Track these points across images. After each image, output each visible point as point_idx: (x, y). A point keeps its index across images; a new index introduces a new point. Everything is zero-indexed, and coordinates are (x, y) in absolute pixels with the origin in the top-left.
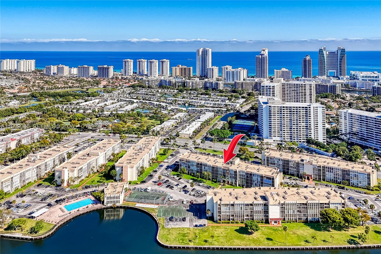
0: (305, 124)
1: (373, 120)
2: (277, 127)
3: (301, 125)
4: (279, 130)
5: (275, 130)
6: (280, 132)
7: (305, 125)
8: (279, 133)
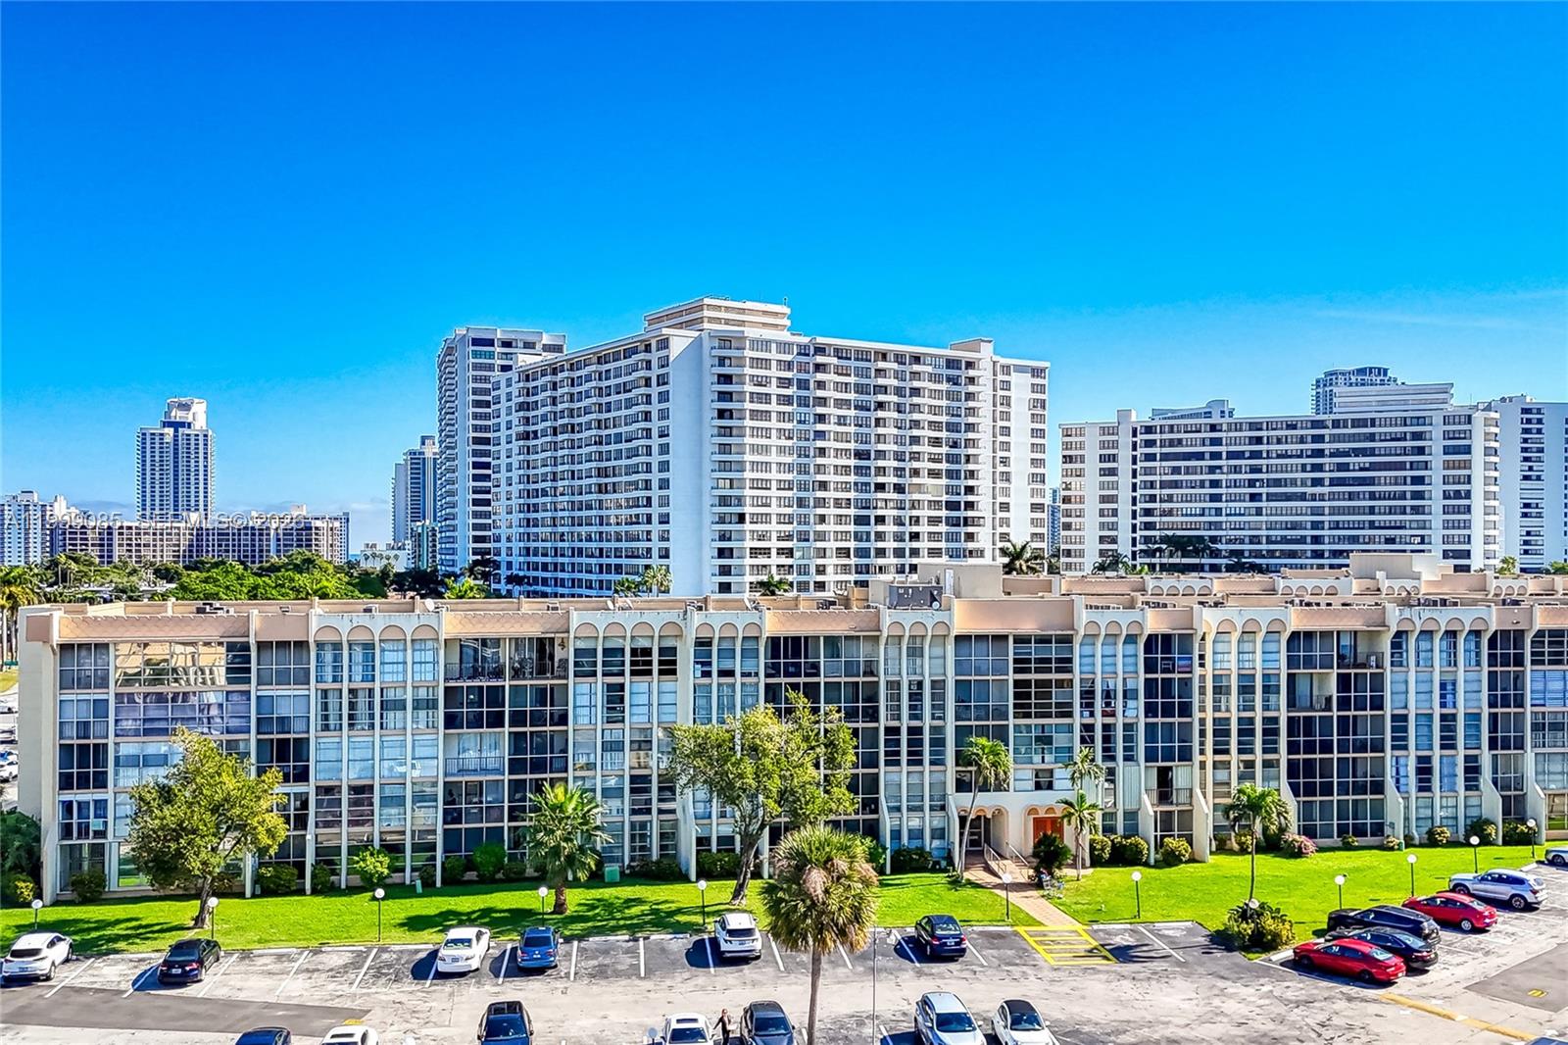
0: (949, 490)
1: (1302, 440)
2: (774, 509)
3: (919, 488)
4: (789, 537)
5: (762, 537)
6: (797, 554)
7: (945, 498)
8: (789, 561)
